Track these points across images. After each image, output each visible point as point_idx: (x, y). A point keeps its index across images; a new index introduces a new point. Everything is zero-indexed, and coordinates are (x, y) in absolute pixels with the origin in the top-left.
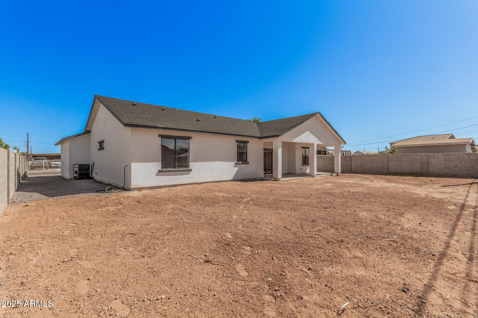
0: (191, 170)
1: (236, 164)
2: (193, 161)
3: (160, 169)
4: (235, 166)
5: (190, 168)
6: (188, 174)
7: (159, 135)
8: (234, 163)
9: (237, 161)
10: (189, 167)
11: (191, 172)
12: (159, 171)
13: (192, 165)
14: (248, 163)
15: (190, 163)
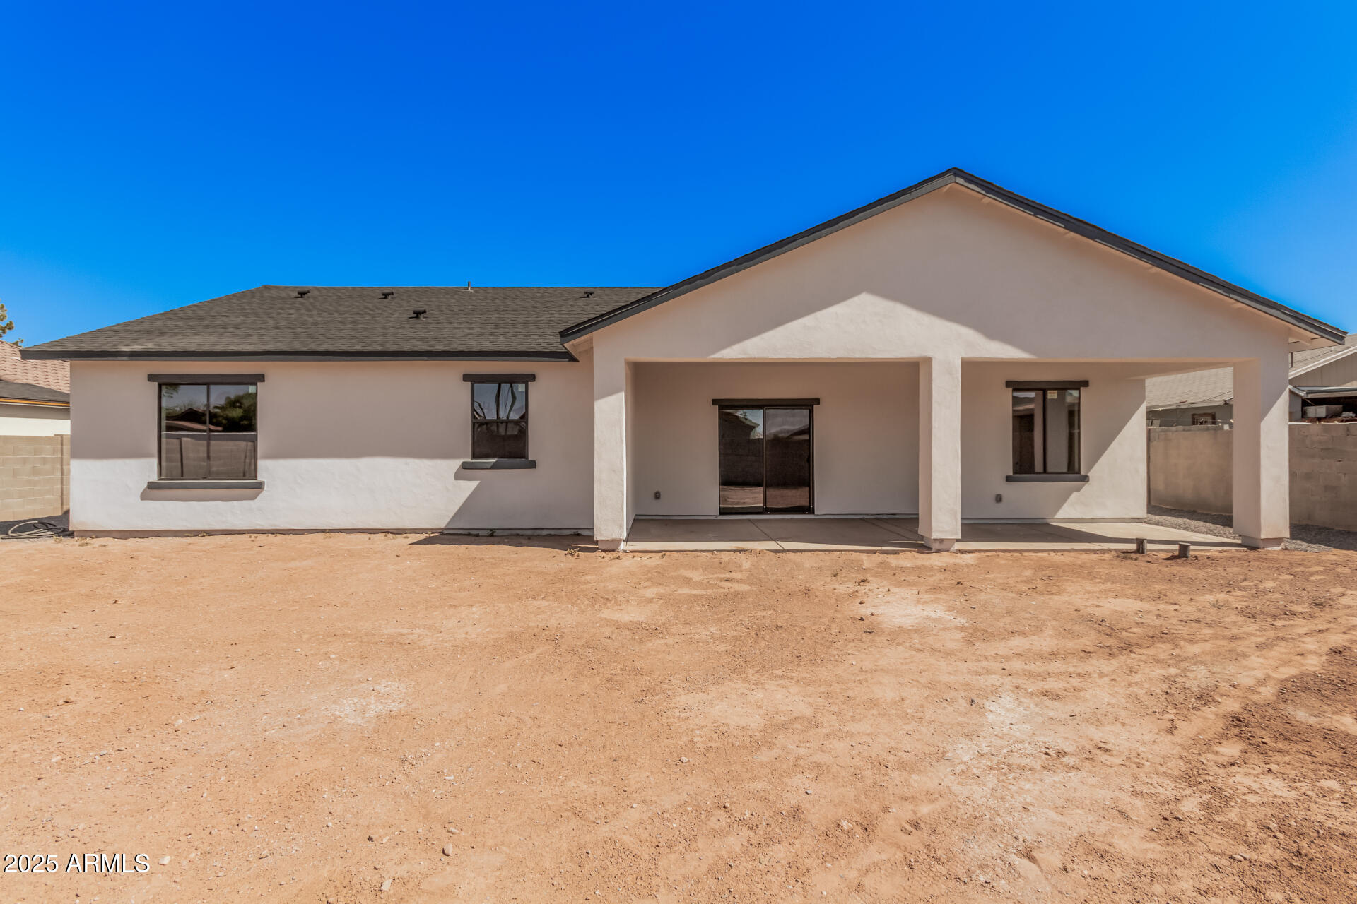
0: (260, 486)
1: (465, 466)
2: (275, 455)
3: (154, 478)
4: (458, 476)
5: (259, 479)
6: (253, 498)
7: (149, 375)
8: (456, 464)
9: (474, 456)
10: (256, 476)
11: (264, 494)
12: (151, 486)
13: (267, 469)
14: (533, 465)
15: (262, 464)
